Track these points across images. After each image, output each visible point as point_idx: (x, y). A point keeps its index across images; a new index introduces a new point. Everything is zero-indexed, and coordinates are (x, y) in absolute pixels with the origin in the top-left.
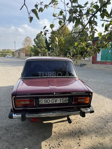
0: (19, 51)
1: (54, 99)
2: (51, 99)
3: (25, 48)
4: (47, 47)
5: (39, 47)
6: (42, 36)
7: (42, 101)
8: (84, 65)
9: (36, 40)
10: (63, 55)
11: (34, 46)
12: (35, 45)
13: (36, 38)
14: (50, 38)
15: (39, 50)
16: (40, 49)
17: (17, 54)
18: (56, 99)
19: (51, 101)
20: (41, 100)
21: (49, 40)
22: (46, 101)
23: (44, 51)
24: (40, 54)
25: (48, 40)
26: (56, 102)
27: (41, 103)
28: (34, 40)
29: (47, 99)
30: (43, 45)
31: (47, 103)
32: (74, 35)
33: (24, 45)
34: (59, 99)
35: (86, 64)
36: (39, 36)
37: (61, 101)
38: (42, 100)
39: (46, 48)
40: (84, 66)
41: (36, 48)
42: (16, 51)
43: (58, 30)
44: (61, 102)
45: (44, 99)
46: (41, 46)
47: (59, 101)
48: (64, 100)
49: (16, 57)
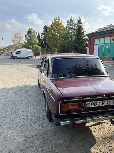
0: (8, 49)
1: (102, 102)
2: (98, 102)
3: (15, 45)
4: (40, 43)
5: (30, 44)
6: (33, 32)
7: (90, 105)
9: (27, 36)
10: (57, 51)
11: (25, 42)
12: (27, 42)
13: (28, 34)
14: (42, 34)
16: (32, 46)
17: (6, 51)
18: (103, 101)
19: (98, 104)
20: (88, 103)
21: (42, 36)
22: (93, 105)
23: (36, 47)
25: (40, 36)
26: (103, 104)
27: (88, 107)
28: (25, 36)
29: (94, 102)
30: (35, 42)
31: (94, 106)
32: (69, 31)
33: (14, 41)
34: (106, 101)
36: (30, 31)
37: (109, 103)
38: (90, 103)
39: (39, 45)
41: (28, 45)
42: (5, 48)
43: (52, 26)
44: (108, 105)
45: (91, 103)
46: (33, 43)
47: (106, 103)
48: (111, 102)
49: (5, 54)
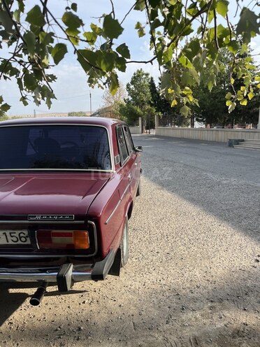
3: (109, 107)
4: (155, 101)
5: (137, 104)
6: (144, 76)
8: (238, 142)
9: (132, 87)
11: (128, 102)
12: (130, 98)
13: (132, 83)
15: (139, 110)
16: (141, 107)
21: (160, 84)
23: (149, 111)
24: (140, 118)
25: (157, 85)
28: (128, 85)
33: (107, 99)
35: (243, 141)
36: (139, 76)
37: (9, 238)
39: (152, 105)
40: (238, 144)
41: (131, 106)
42: (93, 115)
44: (11, 242)
46: (143, 101)
47: (1, 238)
